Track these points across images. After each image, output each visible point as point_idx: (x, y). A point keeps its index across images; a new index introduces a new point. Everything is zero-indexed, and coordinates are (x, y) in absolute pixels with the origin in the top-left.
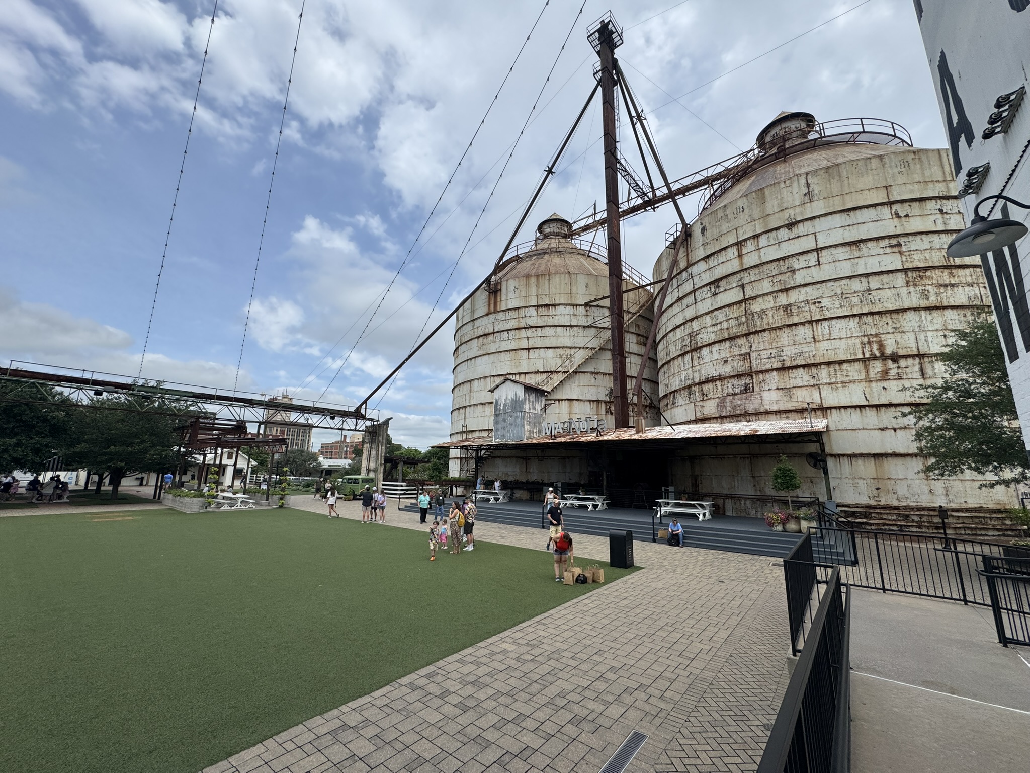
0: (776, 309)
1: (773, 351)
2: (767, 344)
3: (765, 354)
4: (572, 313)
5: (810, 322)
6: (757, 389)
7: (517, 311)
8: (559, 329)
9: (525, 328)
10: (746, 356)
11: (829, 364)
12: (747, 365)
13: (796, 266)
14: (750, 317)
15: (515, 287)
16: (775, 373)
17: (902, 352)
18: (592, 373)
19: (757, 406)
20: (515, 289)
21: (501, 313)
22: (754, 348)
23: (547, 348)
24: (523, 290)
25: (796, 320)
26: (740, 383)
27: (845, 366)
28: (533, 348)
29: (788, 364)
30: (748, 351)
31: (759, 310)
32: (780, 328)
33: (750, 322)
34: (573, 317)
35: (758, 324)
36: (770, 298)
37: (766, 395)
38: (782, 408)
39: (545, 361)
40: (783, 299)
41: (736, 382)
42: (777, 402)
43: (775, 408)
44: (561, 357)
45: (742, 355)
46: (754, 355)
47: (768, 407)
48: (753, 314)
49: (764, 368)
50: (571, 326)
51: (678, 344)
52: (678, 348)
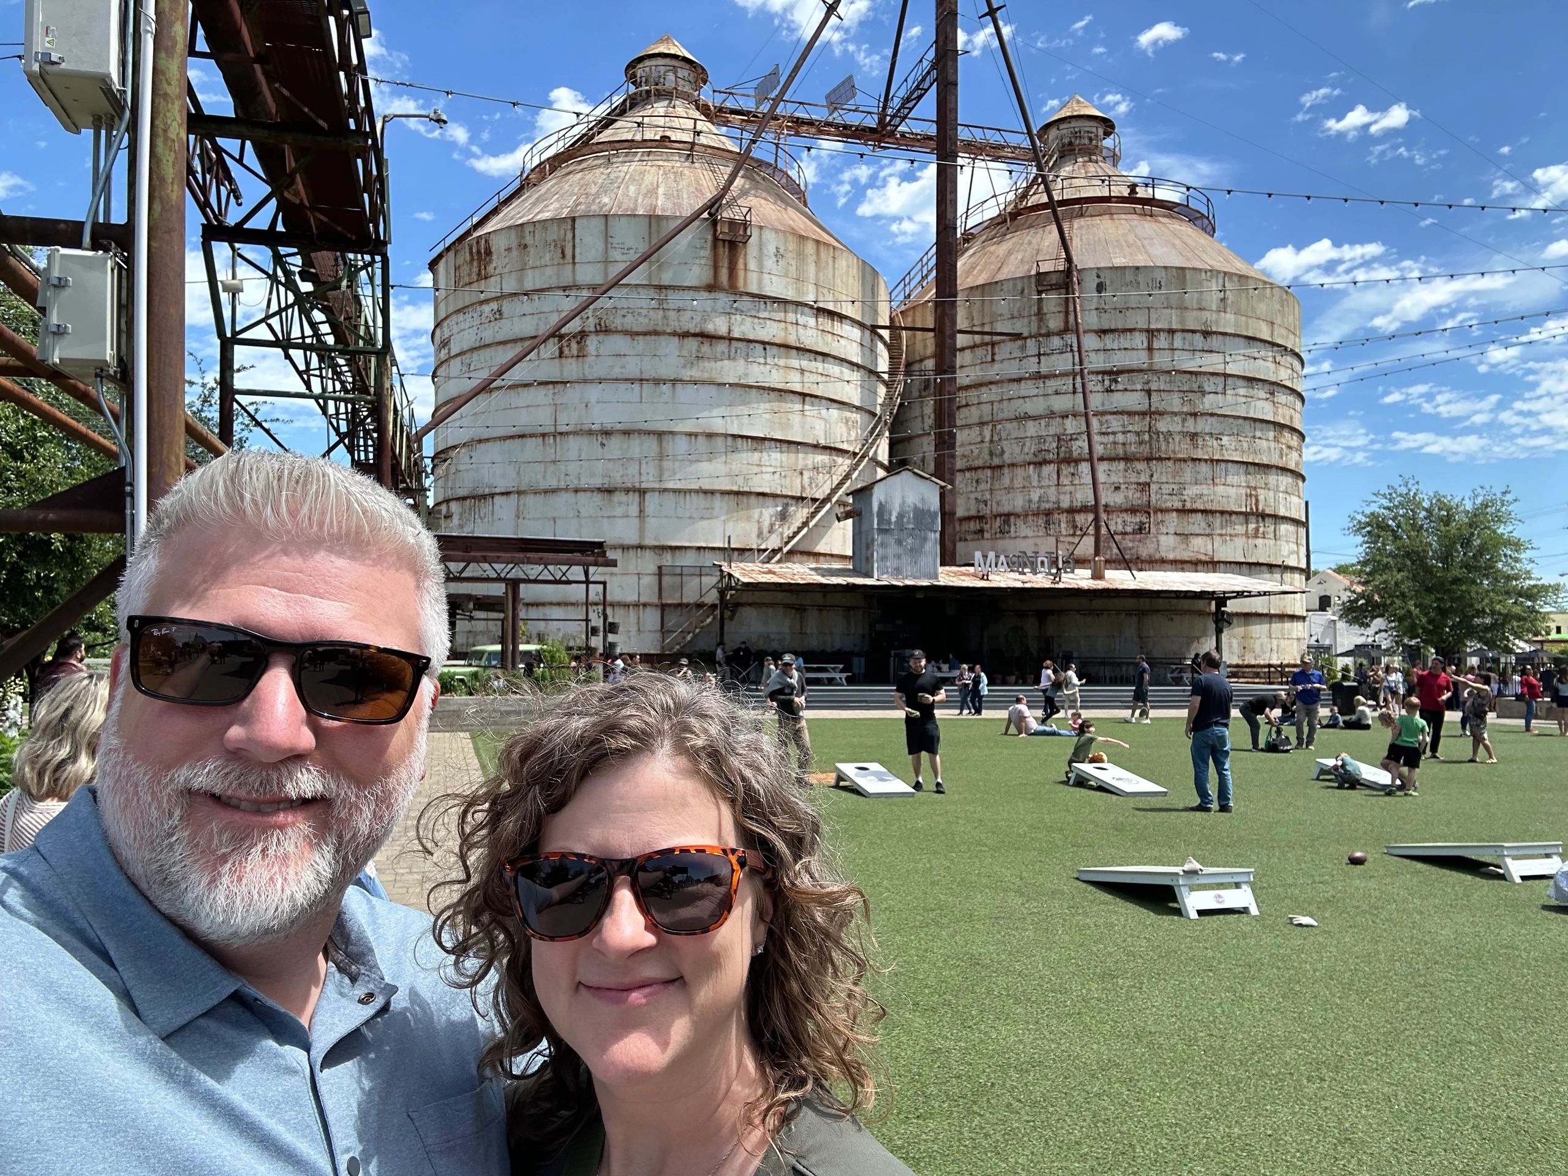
0: (1184, 434)
1: (1176, 487)
2: (1170, 476)
3: (1166, 489)
4: (859, 340)
5: (1212, 461)
6: (1153, 530)
7: (781, 306)
8: (844, 367)
9: (797, 349)
10: (1145, 487)
11: (1222, 513)
12: (1145, 499)
13: (1207, 389)
14: (1155, 437)
15: (777, 250)
16: (1174, 514)
17: (1268, 511)
19: (1152, 551)
20: (778, 255)
21: (746, 299)
22: (1155, 478)
23: (831, 401)
24: (793, 263)
25: (1199, 454)
26: (1134, 520)
27: (1234, 517)
28: (811, 396)
29: (1188, 506)
30: (1148, 480)
31: (1165, 430)
32: (1185, 460)
33: (1154, 443)
34: (859, 347)
35: (1163, 448)
36: (1177, 419)
37: (1163, 539)
38: (1178, 558)
39: (827, 427)
40: (1191, 426)
41: (1128, 518)
42: (1174, 549)
43: (1171, 556)
44: (847, 422)
45: (1139, 484)
46: (1154, 487)
47: (1163, 554)
48: (1158, 433)
49: (1164, 506)
51: (1028, 444)
52: (1026, 450)
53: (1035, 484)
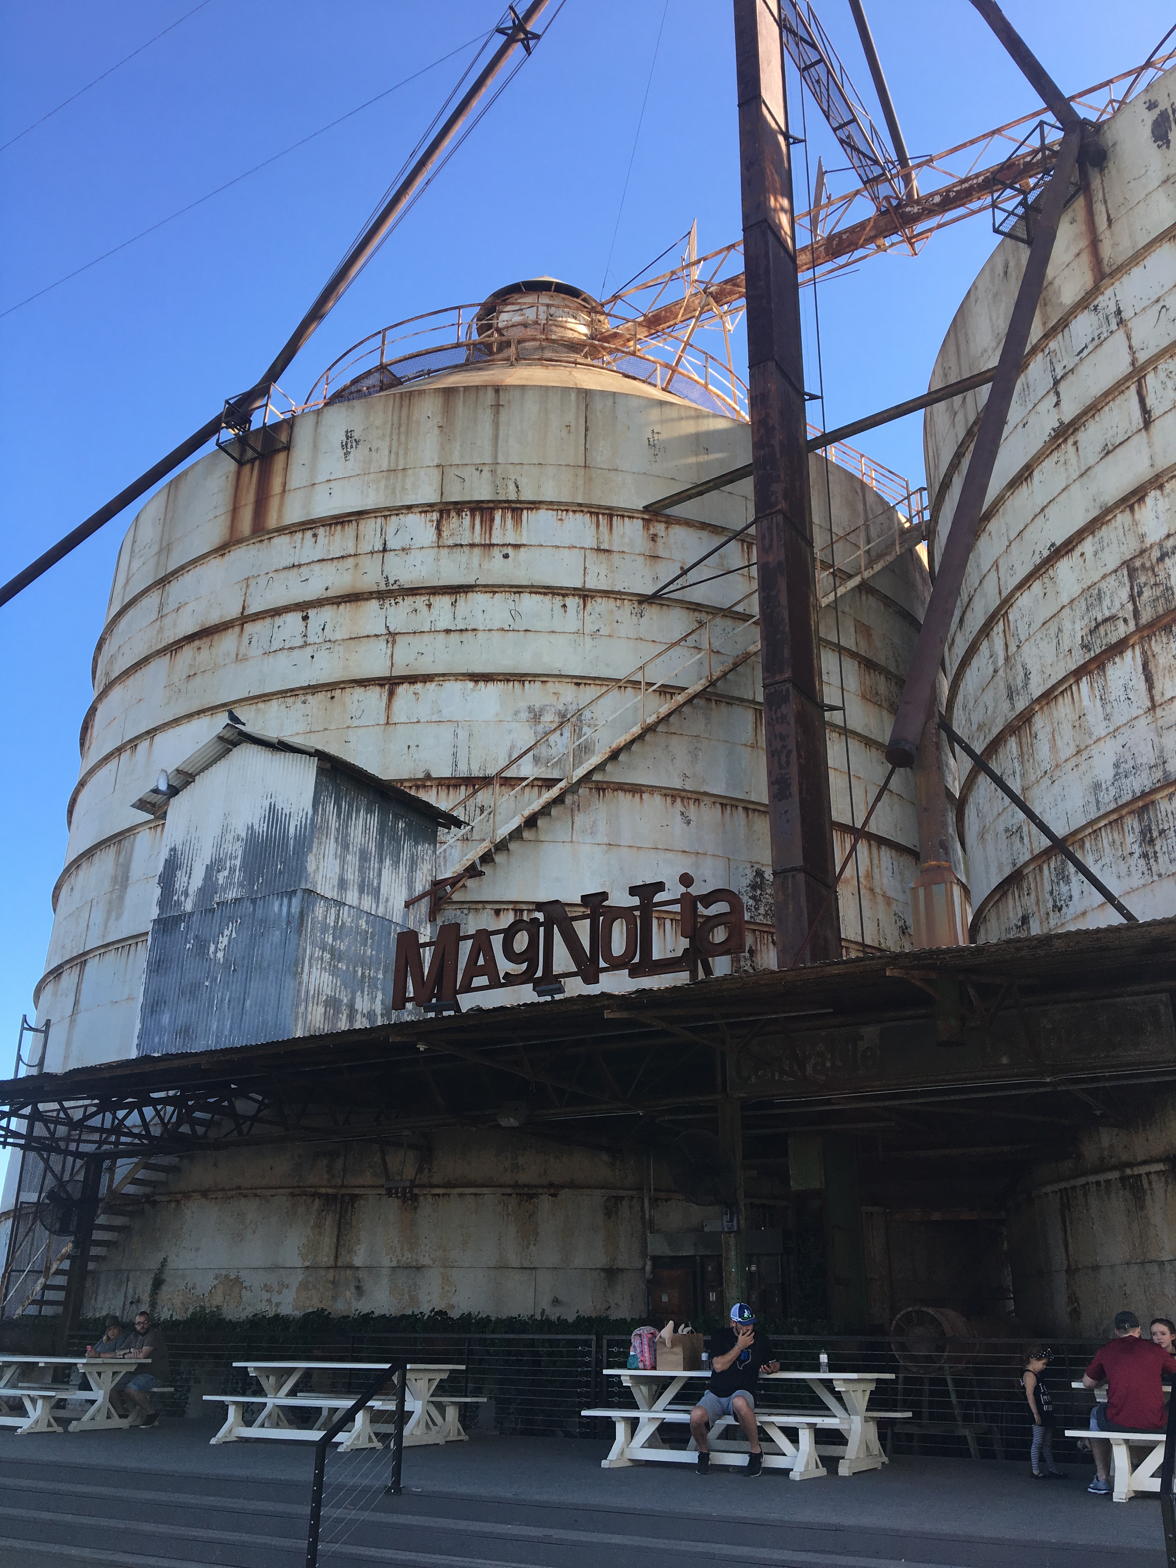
4: (591, 542)
7: (350, 530)
8: (529, 602)
9: (381, 595)
15: (349, 435)
18: (672, 795)
20: (350, 442)
21: (283, 542)
23: (477, 678)
24: (384, 445)
28: (412, 679)
34: (591, 556)
39: (463, 734)
44: (536, 716)
50: (585, 595)
51: (1067, 625)
52: (1066, 645)
53: (1100, 729)
